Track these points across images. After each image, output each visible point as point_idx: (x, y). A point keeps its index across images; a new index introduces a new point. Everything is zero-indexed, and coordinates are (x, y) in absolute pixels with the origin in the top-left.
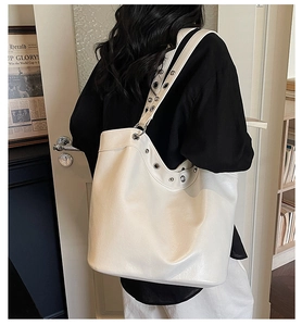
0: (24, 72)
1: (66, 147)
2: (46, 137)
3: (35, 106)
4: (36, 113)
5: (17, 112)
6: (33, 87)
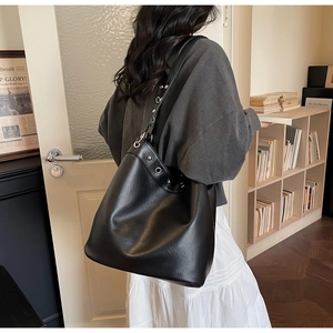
0: (13, 92)
2: (38, 150)
3: (24, 123)
4: (26, 129)
5: (7, 128)
6: (22, 105)
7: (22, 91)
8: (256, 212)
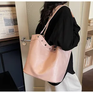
0: (12, 18)
1: (24, 40)
3: (15, 28)
4: (16, 30)
5: (10, 30)
6: (15, 22)
7: (15, 18)
8: (85, 59)
